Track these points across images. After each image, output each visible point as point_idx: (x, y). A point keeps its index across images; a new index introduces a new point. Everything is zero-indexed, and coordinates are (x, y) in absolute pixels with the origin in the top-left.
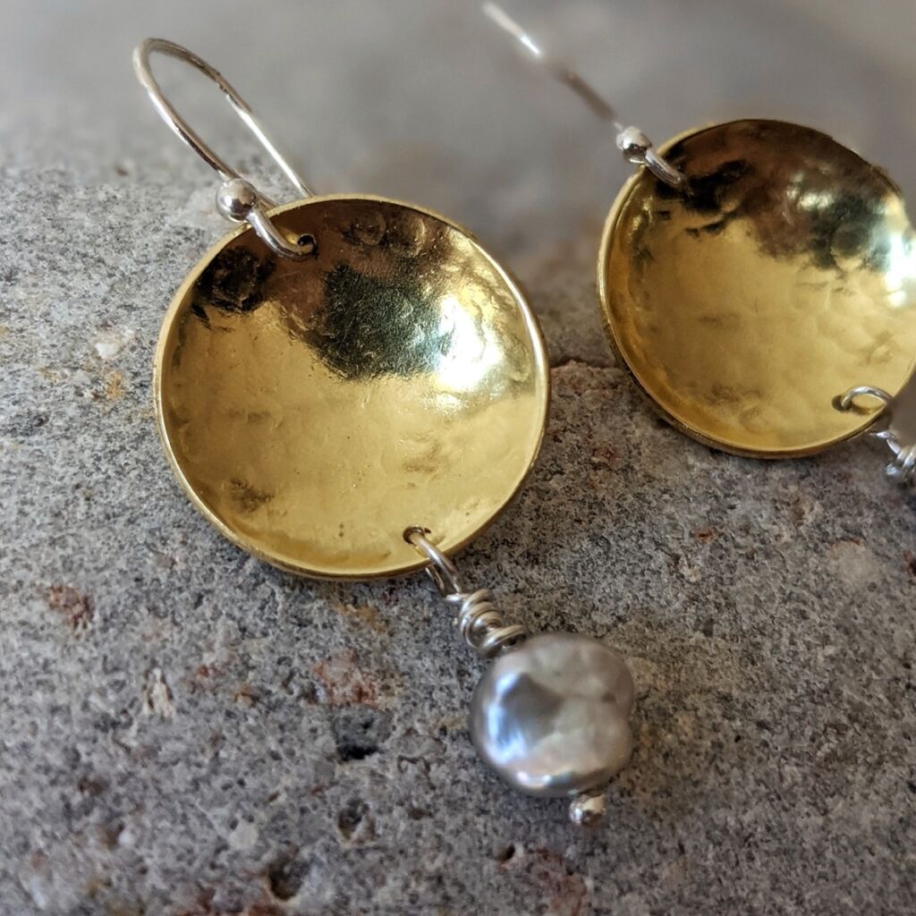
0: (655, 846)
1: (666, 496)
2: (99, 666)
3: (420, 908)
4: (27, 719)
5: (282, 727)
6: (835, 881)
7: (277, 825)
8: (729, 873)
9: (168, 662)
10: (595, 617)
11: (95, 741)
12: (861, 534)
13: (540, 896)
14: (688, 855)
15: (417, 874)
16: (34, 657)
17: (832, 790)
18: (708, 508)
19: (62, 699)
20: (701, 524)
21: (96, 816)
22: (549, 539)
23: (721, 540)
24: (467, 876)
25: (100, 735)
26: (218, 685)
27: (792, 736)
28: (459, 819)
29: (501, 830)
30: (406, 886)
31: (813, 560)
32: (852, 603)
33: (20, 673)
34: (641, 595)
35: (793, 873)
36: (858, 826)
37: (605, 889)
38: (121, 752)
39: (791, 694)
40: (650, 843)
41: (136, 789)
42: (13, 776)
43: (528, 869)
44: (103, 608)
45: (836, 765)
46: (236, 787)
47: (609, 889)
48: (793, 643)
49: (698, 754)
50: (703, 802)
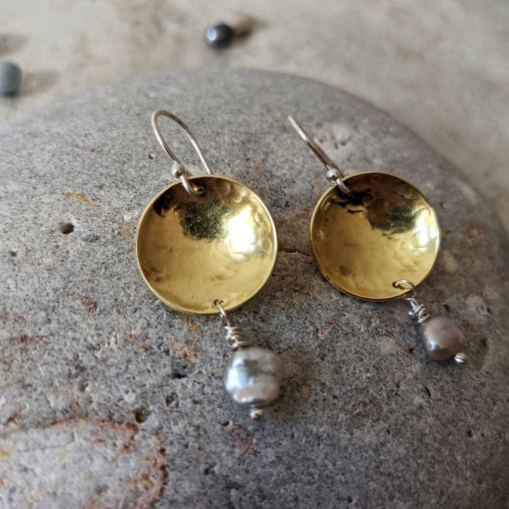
0: (283, 432)
1: (319, 307)
2: (94, 327)
3: (188, 436)
4: (64, 340)
5: (154, 361)
6: (350, 460)
7: (143, 396)
8: (309, 448)
9: (119, 330)
10: (281, 345)
11: (86, 353)
12: (392, 335)
13: (235, 442)
14: (295, 439)
15: (190, 424)
16: (72, 319)
17: (356, 426)
18: (335, 314)
19: (78, 336)
20: (330, 319)
21: (79, 379)
22: (271, 313)
23: (337, 327)
24: (209, 429)
25: (88, 351)
26: (134, 342)
27: (346, 403)
28: (210, 408)
29: (225, 415)
30: (185, 427)
31: (371, 340)
32: (382, 359)
33: (65, 324)
34: (300, 340)
35: (334, 454)
36: (363, 441)
37: (260, 444)
38: (94, 358)
39: (349, 388)
40: (281, 431)
41: (96, 372)
42: (54, 359)
43: (233, 431)
44: (100, 307)
45: (360, 417)
46: (132, 379)
47: (262, 445)
48: (354, 369)
49: (307, 403)
50: (305, 420)
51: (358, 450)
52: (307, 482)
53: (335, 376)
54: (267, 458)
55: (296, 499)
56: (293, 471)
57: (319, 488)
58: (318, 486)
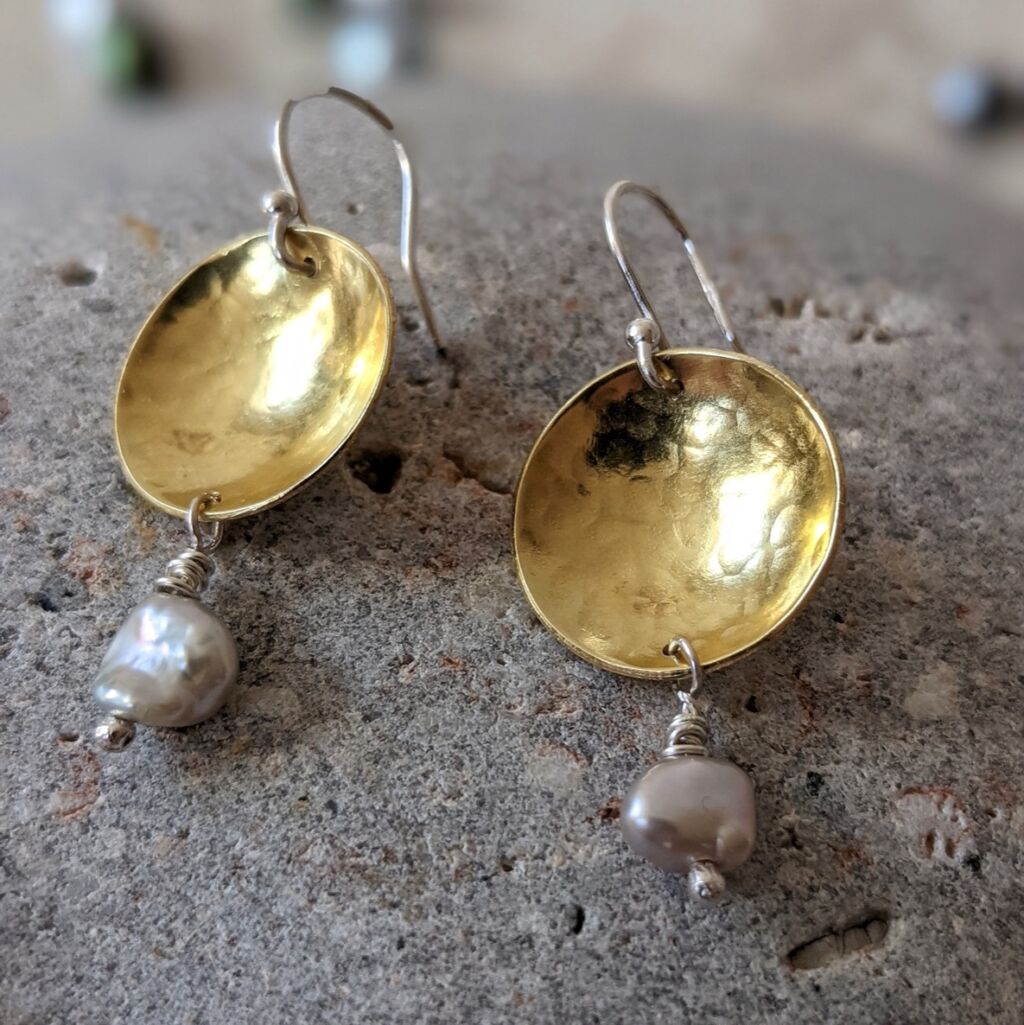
0: (168, 815)
5: (21, 556)
8: (202, 878)
10: (297, 647)
12: (590, 757)
13: (62, 779)
14: (184, 841)
17: (334, 890)
18: (479, 647)
20: (457, 653)
22: (329, 580)
23: (459, 674)
24: (30, 727)
26: (15, 507)
27: (346, 830)
28: (62, 691)
31: (520, 741)
34: (348, 660)
35: (246, 918)
36: (326, 931)
37: (107, 811)
39: (379, 805)
40: (166, 811)
43: (72, 757)
45: (356, 876)
47: (110, 815)
48: (425, 776)
49: (263, 785)
50: (230, 816)
51: (302, 943)
52: (154, 945)
53: (366, 766)
54: (105, 848)
55: (111, 968)
56: (139, 905)
57: (170, 974)
58: (172, 968)
